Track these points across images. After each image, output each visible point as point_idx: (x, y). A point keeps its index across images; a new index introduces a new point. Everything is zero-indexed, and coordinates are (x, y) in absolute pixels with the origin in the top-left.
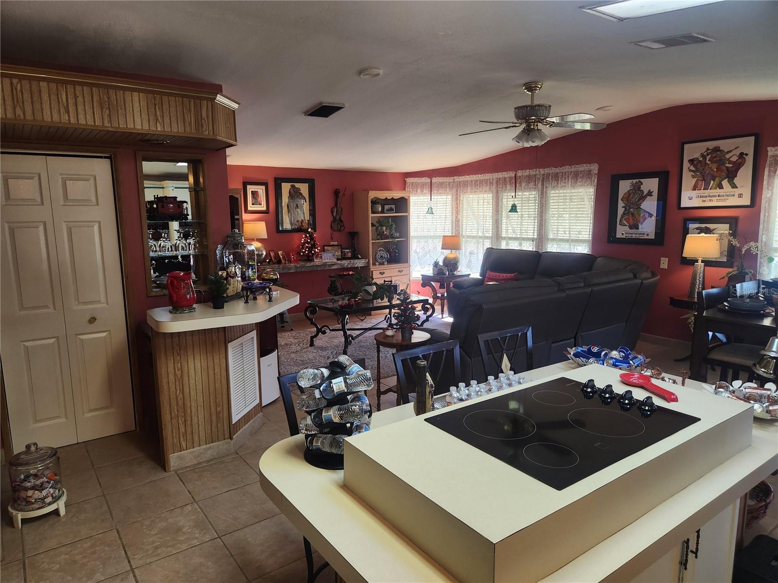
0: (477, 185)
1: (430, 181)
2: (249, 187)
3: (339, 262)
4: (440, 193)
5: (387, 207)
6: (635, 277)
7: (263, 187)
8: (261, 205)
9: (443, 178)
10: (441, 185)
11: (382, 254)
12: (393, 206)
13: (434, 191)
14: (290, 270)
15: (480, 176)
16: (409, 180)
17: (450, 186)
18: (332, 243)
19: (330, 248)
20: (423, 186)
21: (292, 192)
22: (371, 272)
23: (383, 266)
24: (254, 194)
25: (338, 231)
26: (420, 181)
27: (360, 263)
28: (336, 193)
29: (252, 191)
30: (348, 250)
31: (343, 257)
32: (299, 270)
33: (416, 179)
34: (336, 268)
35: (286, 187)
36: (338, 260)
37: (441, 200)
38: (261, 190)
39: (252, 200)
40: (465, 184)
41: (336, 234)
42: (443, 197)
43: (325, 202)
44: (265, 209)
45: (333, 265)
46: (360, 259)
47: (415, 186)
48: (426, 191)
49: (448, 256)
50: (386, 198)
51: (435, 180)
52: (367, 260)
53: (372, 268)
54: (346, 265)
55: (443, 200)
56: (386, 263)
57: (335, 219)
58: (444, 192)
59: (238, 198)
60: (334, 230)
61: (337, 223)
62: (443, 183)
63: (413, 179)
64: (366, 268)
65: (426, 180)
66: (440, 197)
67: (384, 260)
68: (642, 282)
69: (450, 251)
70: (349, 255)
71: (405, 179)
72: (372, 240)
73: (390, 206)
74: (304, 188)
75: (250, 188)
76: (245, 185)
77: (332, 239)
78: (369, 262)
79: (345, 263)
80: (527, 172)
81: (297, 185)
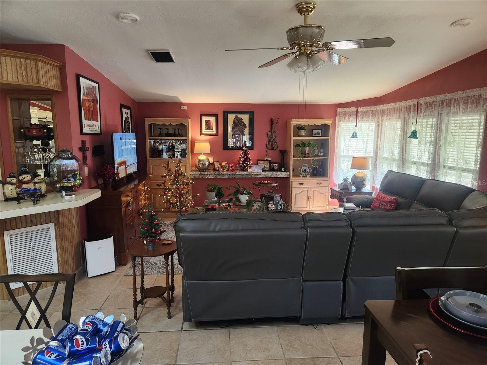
0: (391, 112)
1: (356, 110)
2: (203, 118)
3: (263, 173)
4: (365, 120)
5: (314, 132)
6: (450, 223)
7: (214, 118)
8: (212, 130)
9: (367, 107)
10: (365, 114)
11: (305, 169)
12: (320, 131)
13: (359, 119)
14: (224, 176)
15: (393, 104)
16: (340, 110)
17: (374, 114)
18: (266, 158)
19: (262, 162)
20: (350, 114)
21: (236, 121)
22: (291, 183)
23: (305, 178)
24: (208, 123)
25: (271, 149)
26: (348, 110)
27: (282, 175)
28: (272, 121)
29: (206, 121)
30: (276, 164)
31: (271, 169)
32: (231, 177)
33: (344, 108)
34: (261, 177)
35: (231, 118)
36: (264, 171)
37: (364, 126)
38: (212, 120)
39: (206, 126)
40: (383, 112)
41: (270, 152)
42: (366, 124)
43: (262, 128)
44: (215, 132)
45: (259, 175)
46: (283, 171)
47: (343, 115)
48: (353, 119)
49: (357, 175)
50: (315, 124)
51: (360, 109)
52: (288, 173)
53: (292, 179)
54: (270, 175)
55: (366, 126)
56: (308, 176)
57: (270, 141)
58: (367, 119)
59: (186, 125)
60: (268, 149)
61: (271, 144)
62: (367, 111)
63: (342, 108)
64: (287, 179)
65: (354, 109)
66: (364, 124)
67: (307, 173)
68: (457, 232)
69: (359, 170)
70: (276, 168)
71: (337, 109)
72: (294, 157)
73: (317, 131)
74: (245, 118)
75: (205, 119)
76: (201, 116)
77: (267, 155)
78: (290, 174)
79: (269, 174)
80: (428, 99)
81: (240, 116)
